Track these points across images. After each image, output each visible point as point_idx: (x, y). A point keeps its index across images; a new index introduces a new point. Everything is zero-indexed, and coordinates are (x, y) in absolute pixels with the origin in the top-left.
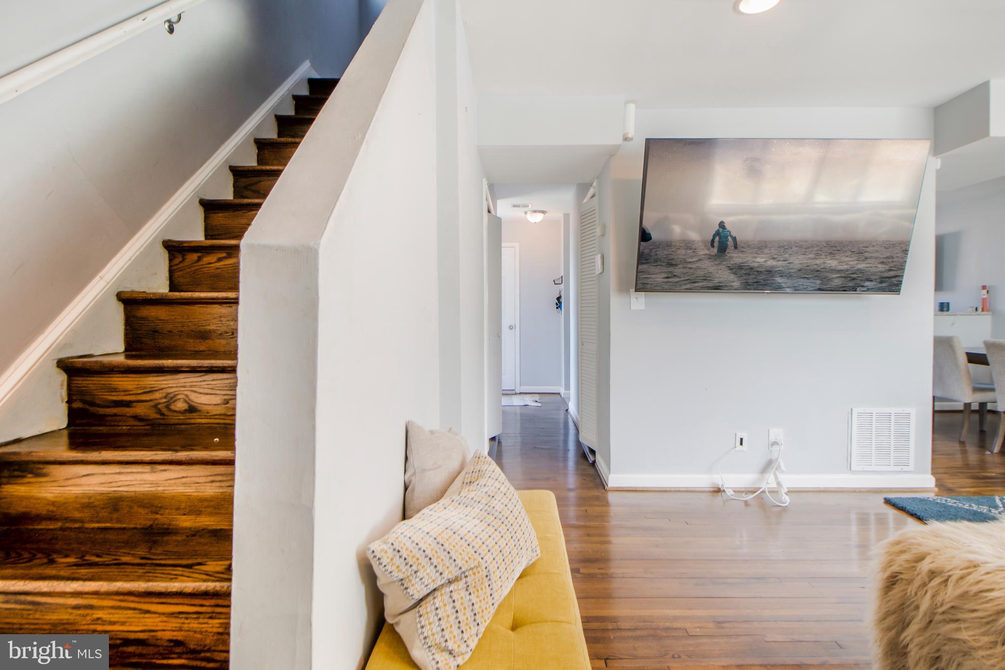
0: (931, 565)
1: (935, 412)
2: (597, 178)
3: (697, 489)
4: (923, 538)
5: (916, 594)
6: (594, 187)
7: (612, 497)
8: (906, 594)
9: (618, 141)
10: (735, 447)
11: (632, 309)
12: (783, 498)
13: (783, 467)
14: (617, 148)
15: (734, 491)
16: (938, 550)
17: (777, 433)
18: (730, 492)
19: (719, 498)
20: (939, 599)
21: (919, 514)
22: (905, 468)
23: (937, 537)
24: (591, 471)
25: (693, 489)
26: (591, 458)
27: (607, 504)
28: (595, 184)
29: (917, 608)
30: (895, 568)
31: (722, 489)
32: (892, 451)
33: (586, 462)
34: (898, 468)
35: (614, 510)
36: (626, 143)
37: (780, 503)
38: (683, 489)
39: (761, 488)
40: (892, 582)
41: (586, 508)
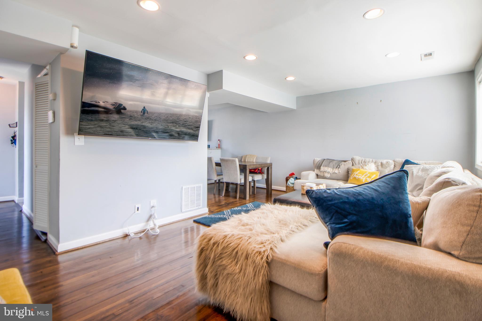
0: (214, 241)
1: (208, 184)
2: (50, 64)
3: (115, 238)
4: (211, 231)
5: (209, 253)
6: (47, 69)
7: (60, 258)
8: (206, 255)
9: (68, 46)
10: (135, 212)
11: (76, 144)
12: (157, 231)
13: (156, 217)
14: (66, 50)
15: (135, 234)
16: (215, 235)
17: (154, 202)
18: (132, 235)
19: (127, 239)
20: (216, 252)
21: (204, 223)
22: (199, 207)
23: (214, 230)
24: (44, 246)
25: (113, 239)
26: (43, 238)
27: (57, 263)
28: (48, 67)
29: (210, 258)
30: (202, 246)
31: (128, 234)
32: (195, 201)
33: (39, 242)
34: (197, 208)
35: (61, 266)
36: (72, 49)
37: (155, 233)
38: (107, 240)
39: (147, 229)
40: (202, 251)
41: (41, 270)
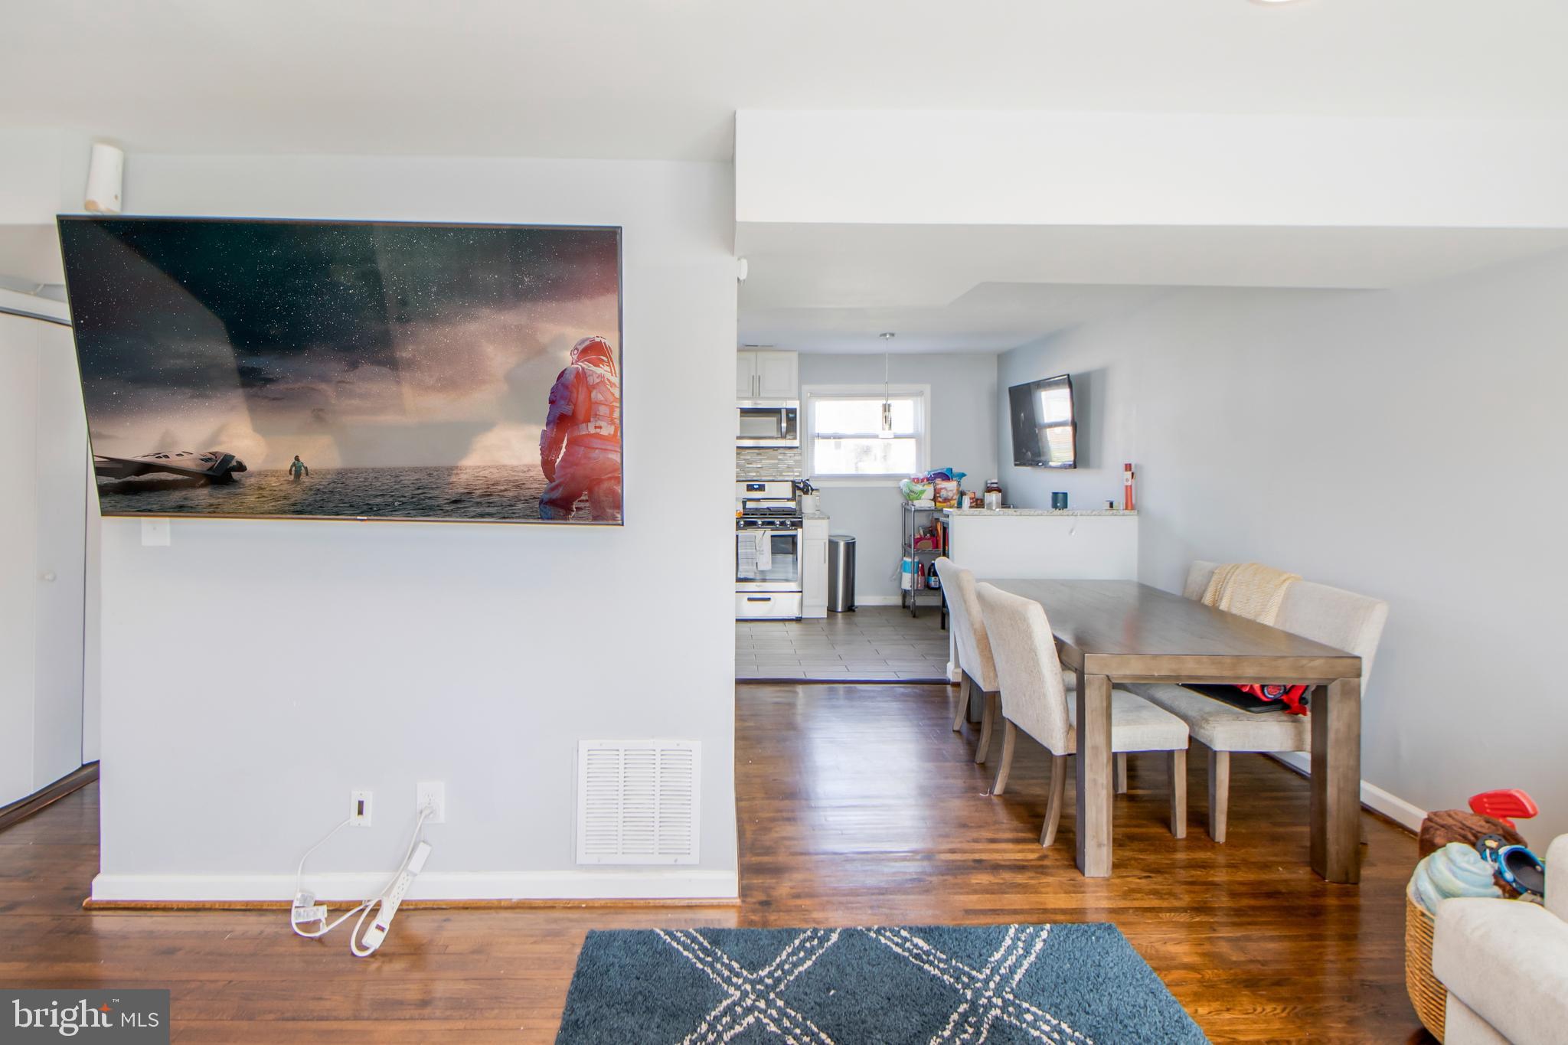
10: (348, 818)
17: (432, 792)
22: (682, 860)
32: (657, 824)
34: (669, 859)
